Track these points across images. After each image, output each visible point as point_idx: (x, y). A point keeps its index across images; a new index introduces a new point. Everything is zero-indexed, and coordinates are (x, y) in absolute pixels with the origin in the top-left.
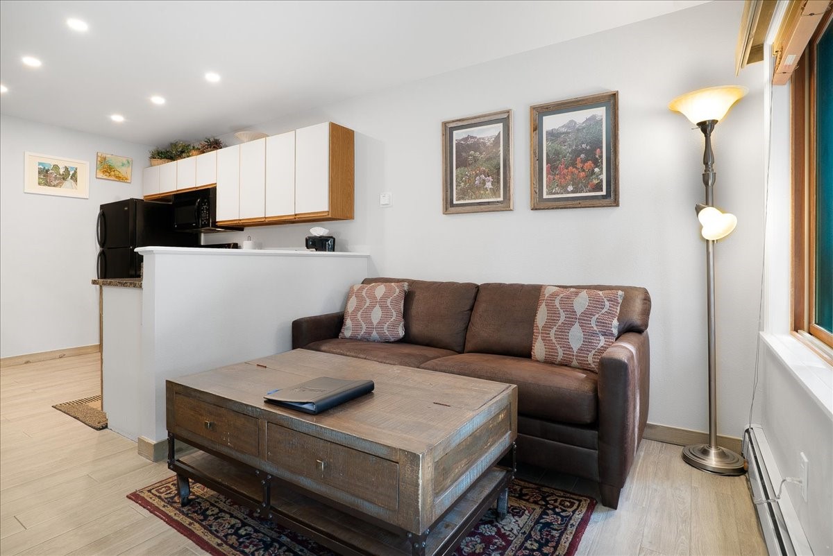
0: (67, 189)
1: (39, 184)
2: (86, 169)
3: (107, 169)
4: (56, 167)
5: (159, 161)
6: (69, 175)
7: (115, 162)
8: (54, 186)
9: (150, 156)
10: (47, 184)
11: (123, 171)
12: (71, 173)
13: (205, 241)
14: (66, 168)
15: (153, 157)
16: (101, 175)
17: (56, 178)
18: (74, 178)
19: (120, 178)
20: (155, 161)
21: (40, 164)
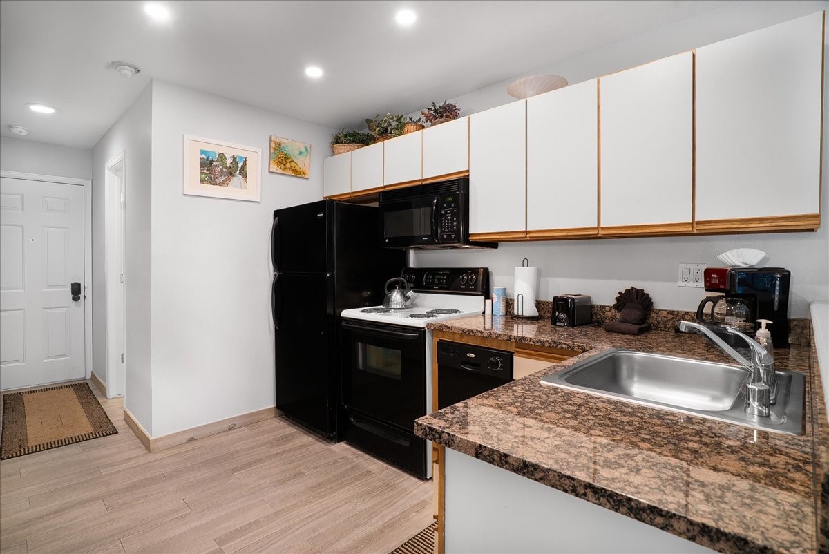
0: (234, 189)
1: (202, 181)
2: (258, 160)
3: (282, 160)
4: (222, 157)
5: (347, 146)
6: (237, 169)
7: (292, 148)
8: (219, 184)
9: (331, 139)
10: (212, 181)
11: (301, 162)
12: (240, 165)
13: (417, 260)
14: (234, 159)
15: (337, 141)
16: (274, 168)
17: (221, 172)
18: (244, 173)
19: (298, 173)
20: (339, 147)
21: (203, 152)
